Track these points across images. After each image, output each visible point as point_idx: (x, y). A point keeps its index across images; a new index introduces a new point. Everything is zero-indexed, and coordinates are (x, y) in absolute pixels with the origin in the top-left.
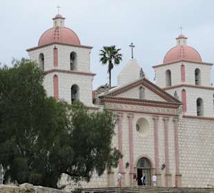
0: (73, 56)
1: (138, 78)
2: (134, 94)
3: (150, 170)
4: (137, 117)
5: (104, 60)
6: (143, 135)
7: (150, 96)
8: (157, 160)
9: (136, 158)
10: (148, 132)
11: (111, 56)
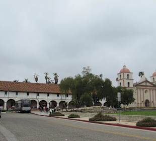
0: (128, 75)
1: (145, 80)
2: (144, 84)
3: (149, 103)
4: (145, 90)
5: (140, 75)
6: (147, 94)
7: (148, 84)
8: (151, 100)
9: (145, 99)
10: (148, 93)
11: (141, 74)
